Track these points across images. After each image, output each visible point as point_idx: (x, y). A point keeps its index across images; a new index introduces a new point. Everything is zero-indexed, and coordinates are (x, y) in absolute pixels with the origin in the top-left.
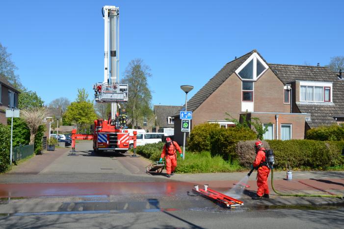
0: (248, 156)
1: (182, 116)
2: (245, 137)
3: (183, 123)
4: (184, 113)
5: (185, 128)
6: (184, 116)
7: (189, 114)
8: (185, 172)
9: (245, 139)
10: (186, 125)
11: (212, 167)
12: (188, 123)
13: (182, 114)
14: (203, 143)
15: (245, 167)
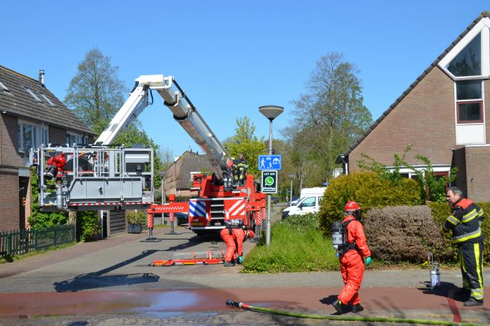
0: (383, 238)
1: (263, 164)
2: (386, 199)
3: (265, 177)
4: (265, 158)
5: (267, 186)
6: (267, 164)
7: (276, 159)
8: (258, 271)
9: (385, 204)
10: (271, 180)
11: (311, 260)
12: (274, 177)
13: (263, 161)
14: (331, 213)
15: (380, 260)
